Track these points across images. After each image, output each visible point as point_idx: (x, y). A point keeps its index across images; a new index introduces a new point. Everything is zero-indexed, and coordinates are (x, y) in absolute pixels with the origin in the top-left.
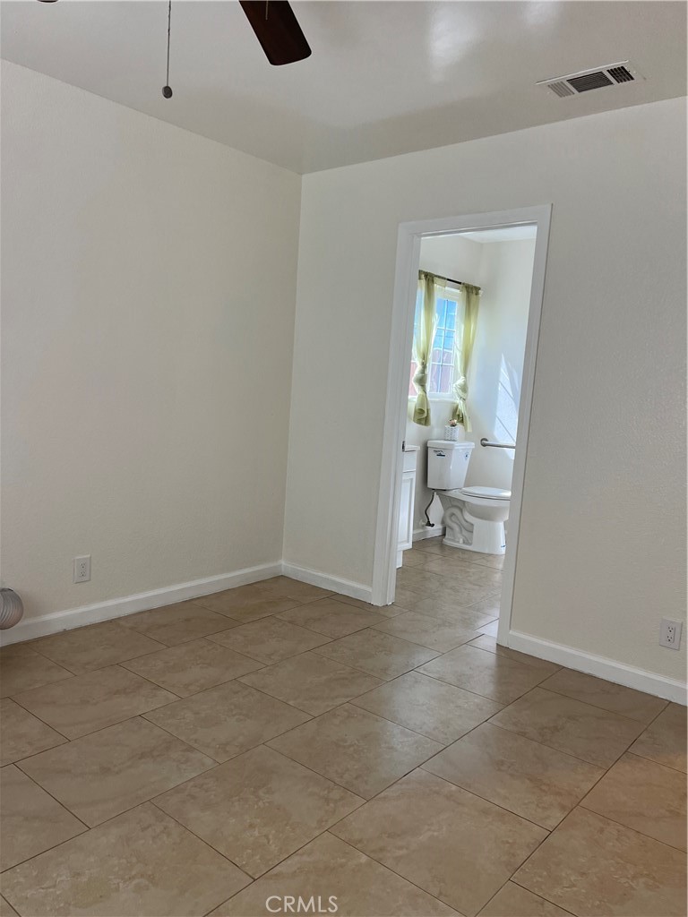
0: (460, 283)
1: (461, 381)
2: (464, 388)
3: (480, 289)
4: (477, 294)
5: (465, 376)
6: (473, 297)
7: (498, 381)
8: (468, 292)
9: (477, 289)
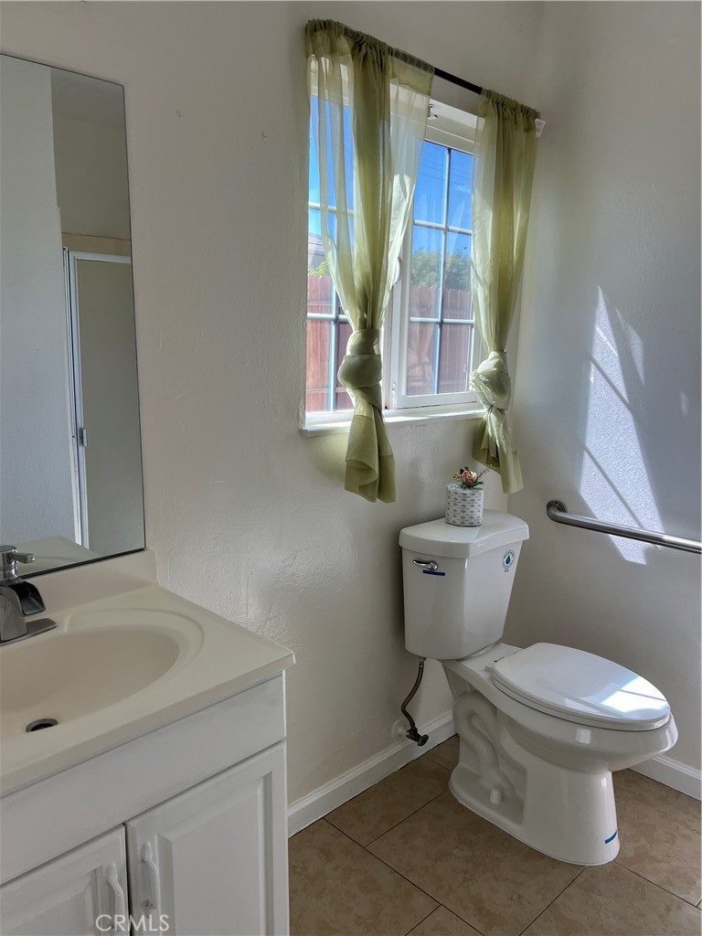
0: (477, 90)
1: (489, 363)
2: (499, 382)
3: (537, 115)
4: (530, 128)
5: (500, 349)
6: (520, 136)
7: (589, 358)
8: (502, 119)
9: (530, 115)
